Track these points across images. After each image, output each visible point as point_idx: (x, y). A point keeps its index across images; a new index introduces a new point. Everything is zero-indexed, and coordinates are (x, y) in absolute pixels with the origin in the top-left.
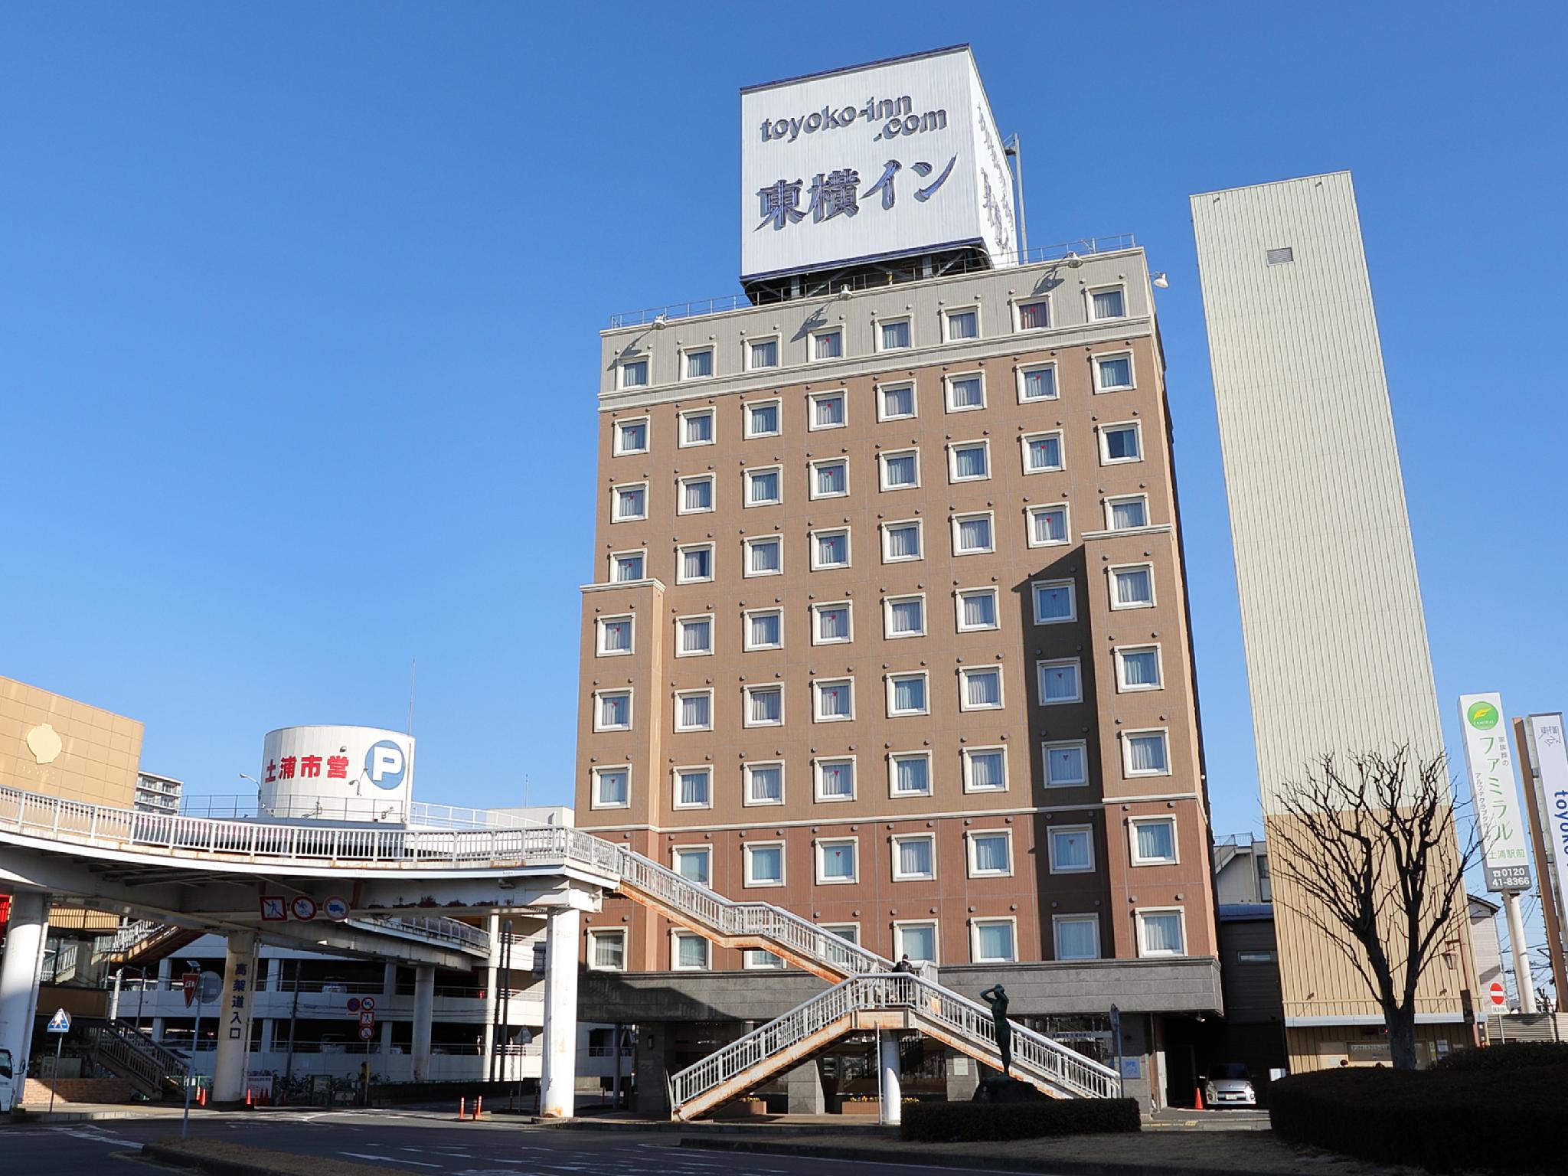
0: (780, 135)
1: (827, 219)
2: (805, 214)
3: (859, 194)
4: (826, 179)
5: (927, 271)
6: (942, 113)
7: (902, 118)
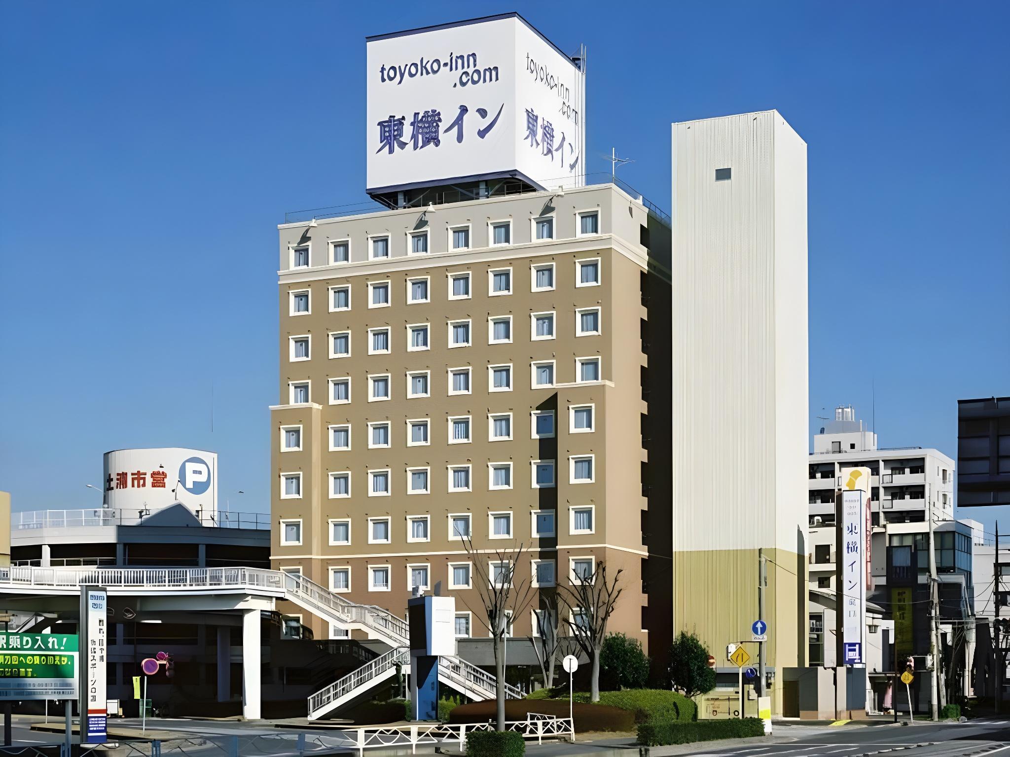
0: (391, 79)
1: (422, 147)
2: (408, 144)
3: (441, 129)
4: (420, 117)
5: (482, 191)
6: (496, 68)
7: (471, 70)
